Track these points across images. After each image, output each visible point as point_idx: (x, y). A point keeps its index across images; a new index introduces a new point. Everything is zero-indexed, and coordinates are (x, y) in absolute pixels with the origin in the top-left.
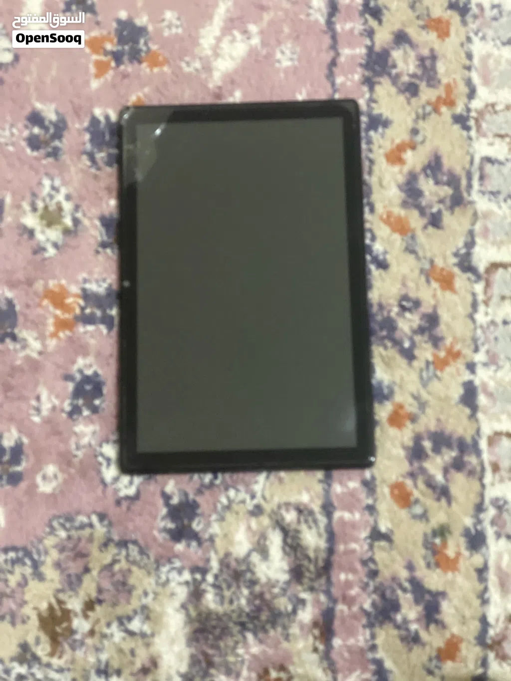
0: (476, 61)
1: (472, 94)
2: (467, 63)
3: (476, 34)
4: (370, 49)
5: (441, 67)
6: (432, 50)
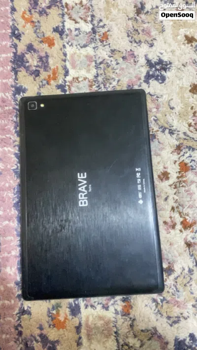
0: (68, 57)
1: (67, 73)
2: (64, 58)
3: (68, 44)
4: (15, 54)
5: (51, 61)
6: (46, 53)
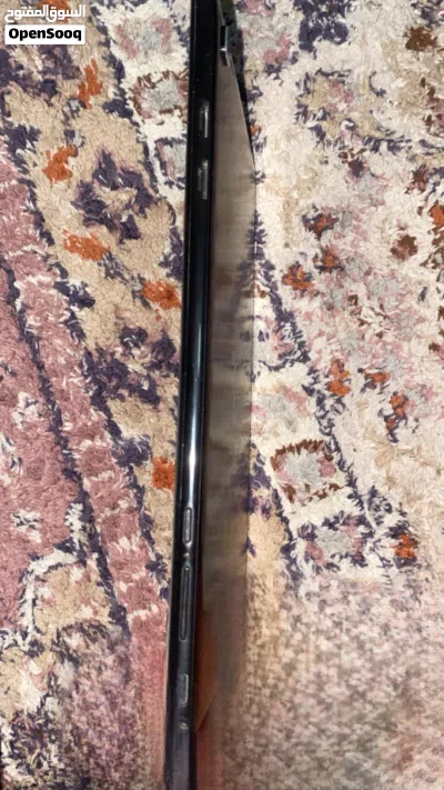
1: (120, 72)
2: (103, 37)
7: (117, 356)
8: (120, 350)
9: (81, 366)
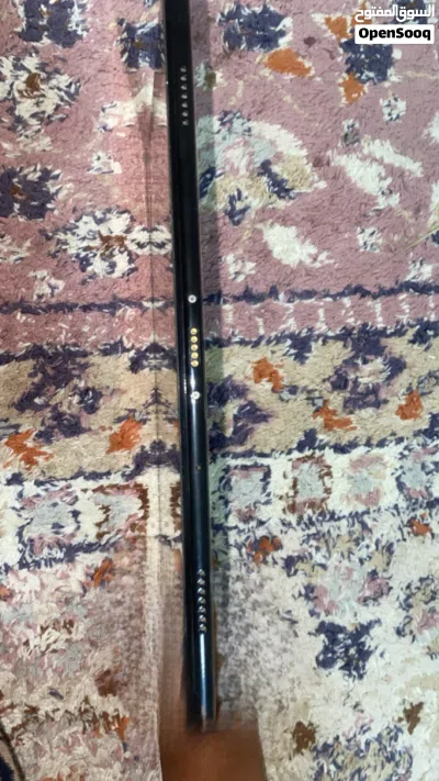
0: (376, 451)
1: (340, 449)
2: (374, 442)
3: (406, 448)
4: (383, 333)
5: (367, 412)
6: (386, 402)
7: (76, 381)
8: (82, 385)
9: (75, 345)
